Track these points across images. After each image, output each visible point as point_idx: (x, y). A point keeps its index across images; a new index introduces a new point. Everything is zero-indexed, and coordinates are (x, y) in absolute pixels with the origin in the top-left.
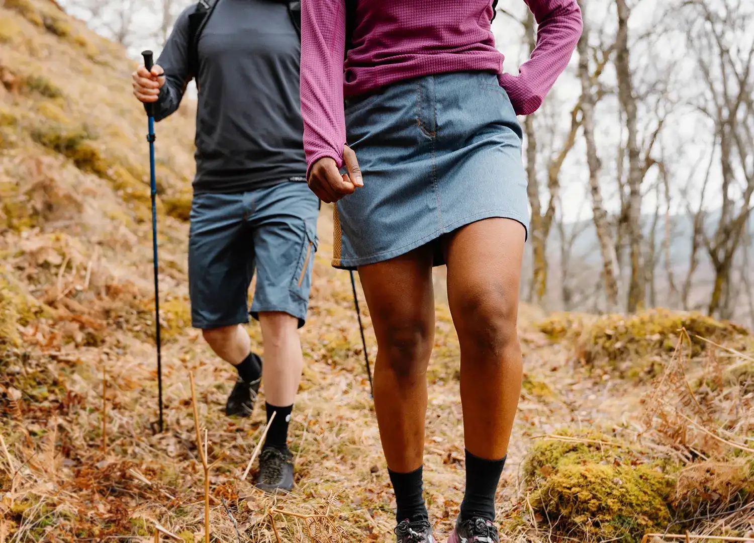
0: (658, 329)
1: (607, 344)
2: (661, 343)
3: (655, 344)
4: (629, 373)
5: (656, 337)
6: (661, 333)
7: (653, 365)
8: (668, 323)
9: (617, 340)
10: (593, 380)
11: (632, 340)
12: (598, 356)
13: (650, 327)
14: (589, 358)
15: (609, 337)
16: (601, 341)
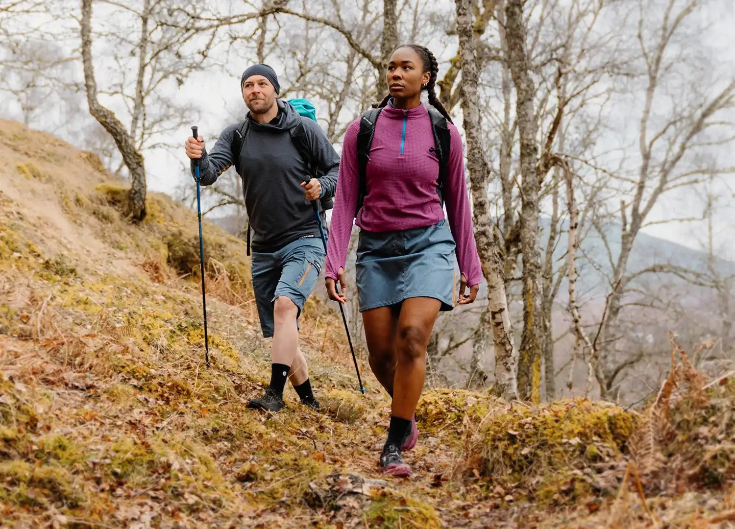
0: (578, 429)
1: (510, 451)
2: (582, 449)
3: (574, 451)
4: (541, 493)
5: (575, 441)
6: (581, 435)
7: (573, 481)
8: (590, 420)
9: (524, 444)
10: (491, 503)
11: (543, 445)
12: (497, 467)
13: (567, 426)
14: (485, 469)
15: (512, 438)
16: (501, 445)
